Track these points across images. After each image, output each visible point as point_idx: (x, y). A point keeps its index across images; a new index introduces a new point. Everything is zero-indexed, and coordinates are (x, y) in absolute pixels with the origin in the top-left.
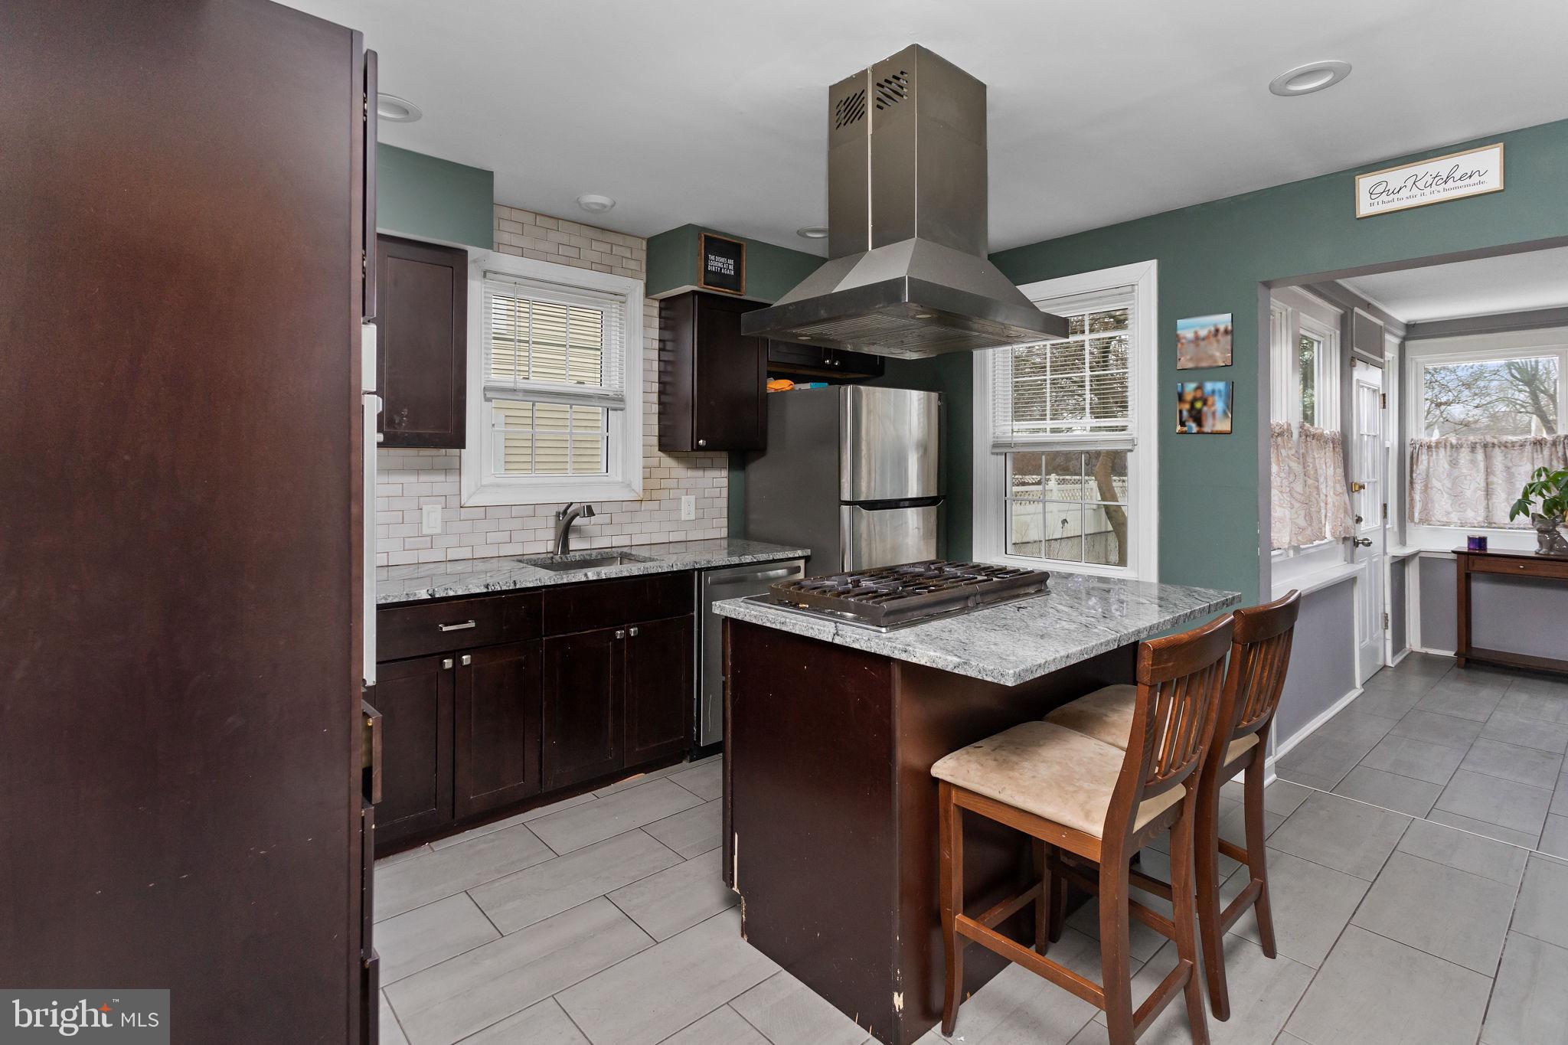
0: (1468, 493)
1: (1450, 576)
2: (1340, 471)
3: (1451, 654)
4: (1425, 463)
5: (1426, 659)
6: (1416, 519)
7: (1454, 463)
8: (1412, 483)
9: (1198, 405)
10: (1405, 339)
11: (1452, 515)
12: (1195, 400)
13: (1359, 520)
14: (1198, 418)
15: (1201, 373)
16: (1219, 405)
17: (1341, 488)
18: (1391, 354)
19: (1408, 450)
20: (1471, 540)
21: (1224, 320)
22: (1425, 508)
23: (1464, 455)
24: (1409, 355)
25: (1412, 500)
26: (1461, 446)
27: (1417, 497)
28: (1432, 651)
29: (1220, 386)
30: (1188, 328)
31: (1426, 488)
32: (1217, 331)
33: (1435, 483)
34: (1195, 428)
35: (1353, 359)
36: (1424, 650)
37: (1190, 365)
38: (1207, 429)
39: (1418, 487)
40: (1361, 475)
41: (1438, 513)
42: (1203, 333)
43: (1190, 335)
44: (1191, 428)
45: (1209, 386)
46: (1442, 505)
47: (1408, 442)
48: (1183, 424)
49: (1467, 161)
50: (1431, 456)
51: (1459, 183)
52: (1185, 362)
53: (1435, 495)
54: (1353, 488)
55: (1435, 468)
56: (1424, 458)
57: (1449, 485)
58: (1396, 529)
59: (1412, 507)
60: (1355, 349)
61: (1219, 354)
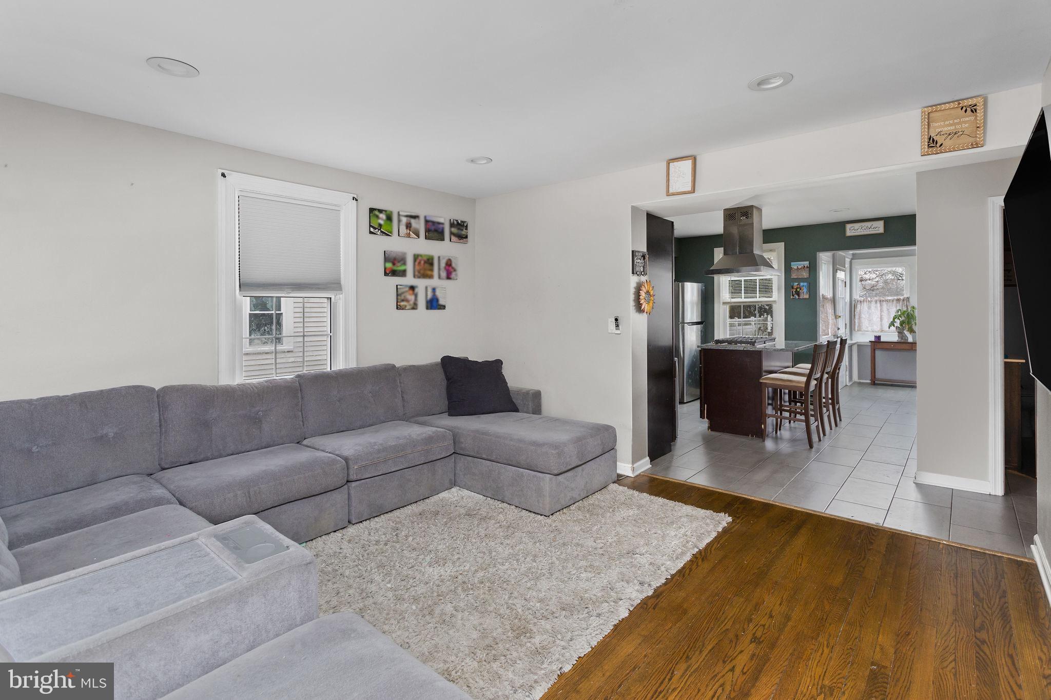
0: (874, 319)
1: (868, 351)
2: (833, 311)
3: (869, 381)
4: (859, 308)
5: (860, 384)
6: (856, 330)
7: (869, 308)
8: (854, 316)
9: (798, 290)
10: (852, 259)
11: (869, 328)
12: (797, 288)
13: (839, 329)
14: (798, 294)
15: (799, 280)
16: (805, 290)
17: (834, 317)
18: (847, 265)
19: (853, 303)
20: (875, 337)
21: (806, 263)
22: (859, 326)
23: (873, 304)
24: (853, 266)
25: (855, 322)
26: (872, 301)
27: (857, 321)
28: (861, 381)
29: (805, 284)
30: (795, 265)
31: (860, 318)
32: (804, 267)
33: (863, 316)
34: (797, 297)
35: (837, 270)
36: (859, 381)
37: (795, 277)
38: (801, 297)
39: (857, 317)
40: (839, 313)
41: (864, 328)
42: (800, 267)
43: (796, 267)
44: (796, 297)
45: (802, 284)
46: (865, 324)
47: (853, 300)
48: (793, 296)
49: (875, 224)
50: (861, 305)
51: (873, 230)
52: (794, 276)
53: (863, 320)
54: (837, 317)
55: (863, 309)
56: (859, 306)
57: (868, 316)
58: (849, 334)
59: (855, 325)
60: (837, 266)
61: (805, 274)
